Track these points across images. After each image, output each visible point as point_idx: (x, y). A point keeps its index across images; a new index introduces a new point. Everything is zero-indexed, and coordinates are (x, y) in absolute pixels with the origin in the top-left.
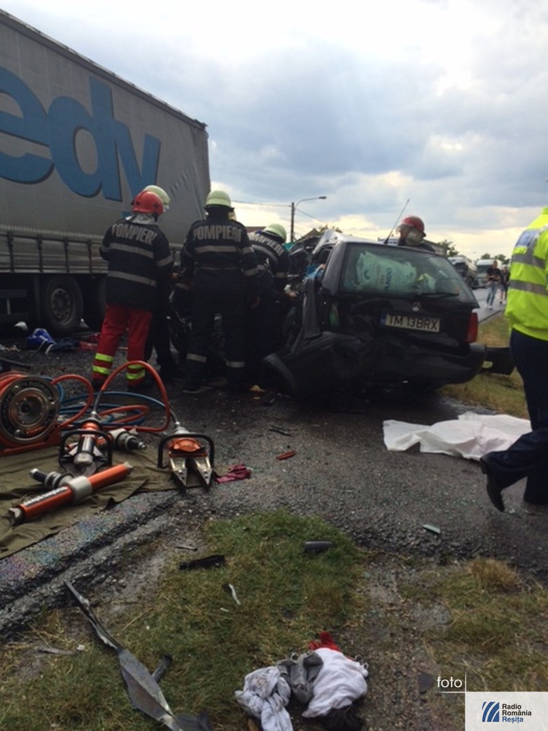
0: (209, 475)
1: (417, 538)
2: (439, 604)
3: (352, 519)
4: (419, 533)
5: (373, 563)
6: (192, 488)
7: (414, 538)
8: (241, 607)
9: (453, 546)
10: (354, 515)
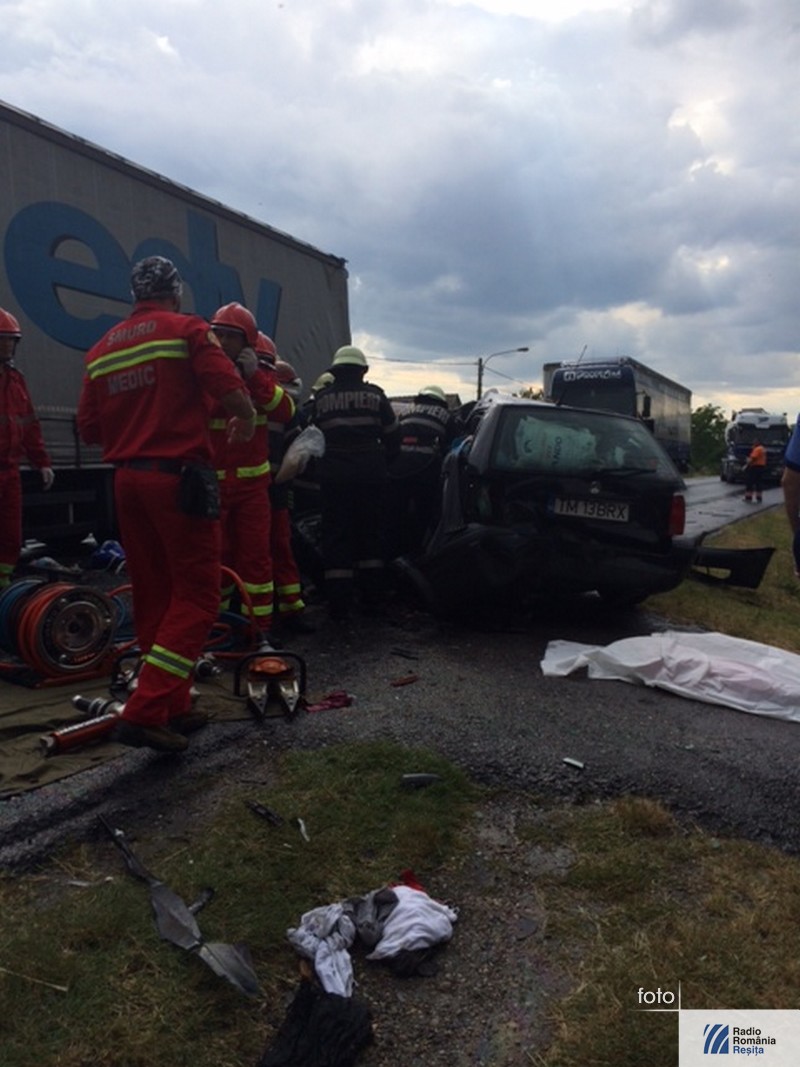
0: (294, 701)
1: (553, 774)
2: (565, 847)
3: (473, 751)
4: (557, 768)
5: (490, 803)
6: (273, 717)
7: (547, 774)
8: (311, 843)
9: (597, 783)
10: (475, 747)
